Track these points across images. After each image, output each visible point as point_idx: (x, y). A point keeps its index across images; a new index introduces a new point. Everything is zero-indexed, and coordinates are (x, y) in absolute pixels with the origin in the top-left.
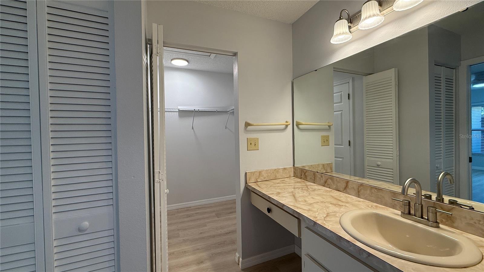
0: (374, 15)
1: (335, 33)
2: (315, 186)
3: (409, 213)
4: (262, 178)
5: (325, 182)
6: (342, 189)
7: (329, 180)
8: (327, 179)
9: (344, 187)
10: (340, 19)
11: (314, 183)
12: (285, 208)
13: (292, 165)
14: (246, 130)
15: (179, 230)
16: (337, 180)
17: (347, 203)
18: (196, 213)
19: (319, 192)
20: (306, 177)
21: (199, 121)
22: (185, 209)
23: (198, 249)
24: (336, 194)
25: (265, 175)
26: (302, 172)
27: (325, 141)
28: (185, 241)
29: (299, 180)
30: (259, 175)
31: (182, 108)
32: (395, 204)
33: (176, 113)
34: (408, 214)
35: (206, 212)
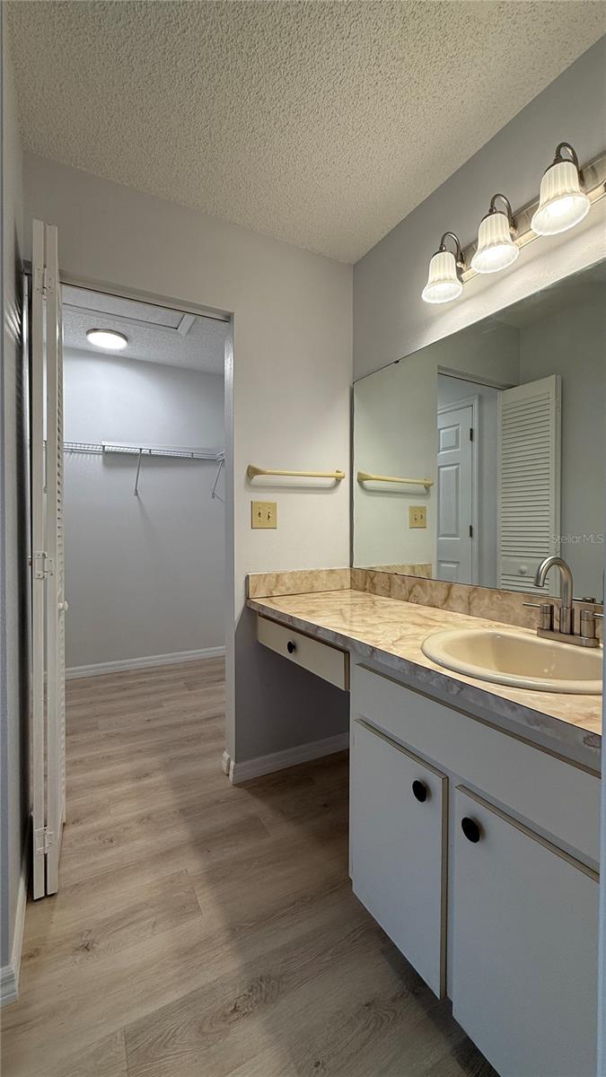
0: (499, 242)
1: (431, 279)
2: (392, 602)
3: (551, 629)
4: (283, 590)
5: (410, 592)
6: (439, 603)
7: (417, 586)
8: (414, 586)
9: (443, 597)
10: (441, 250)
11: (389, 597)
12: (320, 634)
13: (349, 565)
14: (250, 485)
15: (97, 716)
16: (431, 586)
17: (446, 622)
18: (140, 683)
19: (396, 609)
20: (374, 586)
21: (151, 479)
22: (116, 675)
23: (140, 751)
24: (427, 611)
25: (289, 583)
26: (366, 578)
27: (418, 519)
28: (110, 737)
29: (361, 593)
30: (277, 581)
31: (112, 446)
32: (530, 618)
33: (97, 456)
34: (549, 629)
35: (163, 681)
